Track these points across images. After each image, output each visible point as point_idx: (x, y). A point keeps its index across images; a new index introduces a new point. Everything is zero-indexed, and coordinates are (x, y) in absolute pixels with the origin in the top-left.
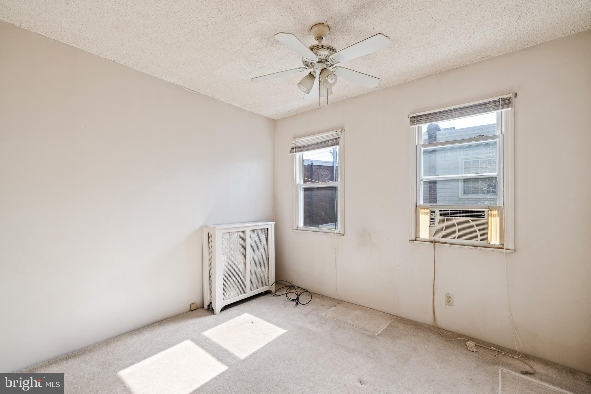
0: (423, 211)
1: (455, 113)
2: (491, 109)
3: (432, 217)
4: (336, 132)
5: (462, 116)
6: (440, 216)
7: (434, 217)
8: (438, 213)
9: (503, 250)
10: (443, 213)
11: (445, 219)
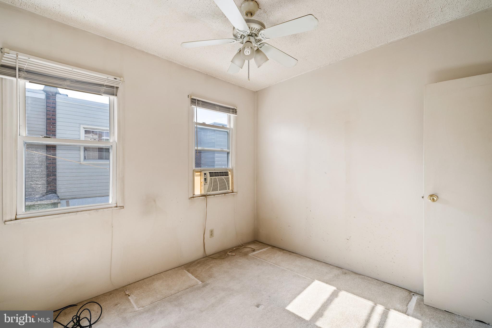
0: (197, 174)
1: (216, 107)
2: (231, 112)
3: (205, 178)
4: (116, 79)
5: (220, 111)
6: (210, 176)
7: (206, 178)
8: (208, 175)
9: (233, 193)
10: (212, 174)
11: (213, 178)
